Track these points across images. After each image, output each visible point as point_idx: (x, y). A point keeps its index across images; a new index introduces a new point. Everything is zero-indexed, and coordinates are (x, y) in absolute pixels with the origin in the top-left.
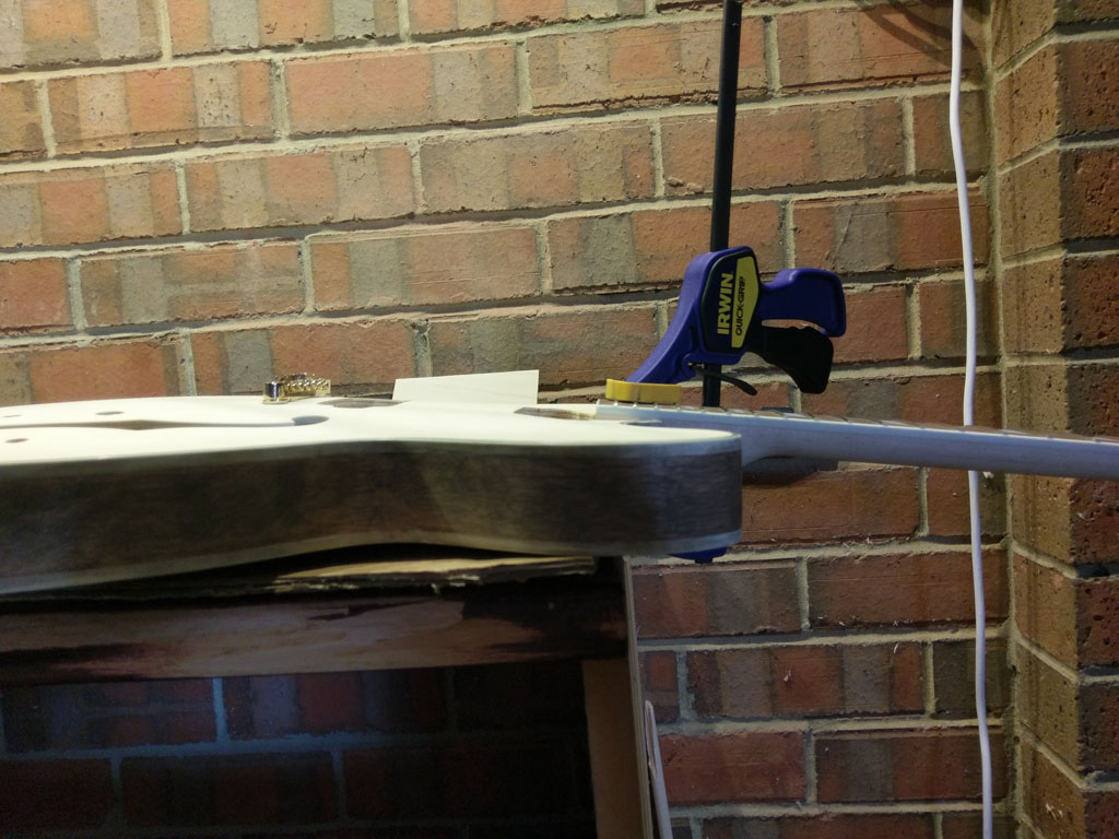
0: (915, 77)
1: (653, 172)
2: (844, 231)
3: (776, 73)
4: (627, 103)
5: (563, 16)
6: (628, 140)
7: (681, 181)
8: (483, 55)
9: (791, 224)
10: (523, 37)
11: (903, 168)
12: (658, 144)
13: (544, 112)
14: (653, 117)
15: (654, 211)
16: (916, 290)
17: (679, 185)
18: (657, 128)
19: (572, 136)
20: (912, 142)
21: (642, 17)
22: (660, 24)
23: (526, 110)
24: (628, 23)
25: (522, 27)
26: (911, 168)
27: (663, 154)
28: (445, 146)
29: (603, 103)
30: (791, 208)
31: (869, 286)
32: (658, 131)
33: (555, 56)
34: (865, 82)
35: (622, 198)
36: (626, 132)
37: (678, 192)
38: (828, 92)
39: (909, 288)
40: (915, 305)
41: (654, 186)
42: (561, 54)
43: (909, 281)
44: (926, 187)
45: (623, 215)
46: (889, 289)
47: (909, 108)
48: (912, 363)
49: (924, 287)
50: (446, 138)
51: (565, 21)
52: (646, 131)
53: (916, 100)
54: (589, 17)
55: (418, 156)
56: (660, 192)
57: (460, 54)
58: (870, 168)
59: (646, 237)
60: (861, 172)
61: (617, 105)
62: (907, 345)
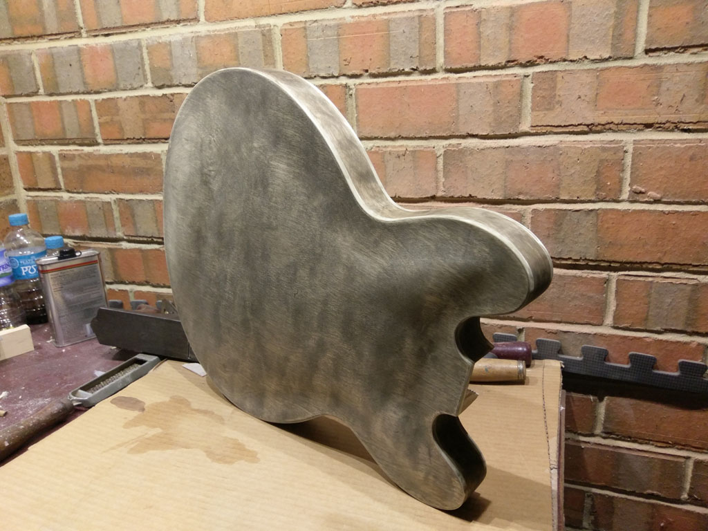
1: (621, 181)
4: (607, 127)
5: (564, 56)
6: (605, 155)
7: (643, 190)
8: (497, 85)
10: (530, 71)
12: (628, 160)
13: (539, 130)
14: (628, 139)
15: (618, 211)
17: (641, 192)
18: (630, 148)
19: (559, 149)
21: (631, 58)
22: (646, 65)
23: (525, 127)
24: (618, 63)
25: (530, 64)
27: (632, 169)
28: (462, 152)
29: (588, 126)
32: (631, 150)
33: (554, 88)
35: (593, 198)
36: (604, 149)
37: (639, 198)
41: (620, 191)
42: (559, 86)
45: (592, 210)
50: (463, 145)
51: (565, 60)
52: (620, 150)
54: (586, 57)
55: (442, 157)
56: (625, 196)
57: (480, 84)
59: (608, 228)
61: (599, 128)
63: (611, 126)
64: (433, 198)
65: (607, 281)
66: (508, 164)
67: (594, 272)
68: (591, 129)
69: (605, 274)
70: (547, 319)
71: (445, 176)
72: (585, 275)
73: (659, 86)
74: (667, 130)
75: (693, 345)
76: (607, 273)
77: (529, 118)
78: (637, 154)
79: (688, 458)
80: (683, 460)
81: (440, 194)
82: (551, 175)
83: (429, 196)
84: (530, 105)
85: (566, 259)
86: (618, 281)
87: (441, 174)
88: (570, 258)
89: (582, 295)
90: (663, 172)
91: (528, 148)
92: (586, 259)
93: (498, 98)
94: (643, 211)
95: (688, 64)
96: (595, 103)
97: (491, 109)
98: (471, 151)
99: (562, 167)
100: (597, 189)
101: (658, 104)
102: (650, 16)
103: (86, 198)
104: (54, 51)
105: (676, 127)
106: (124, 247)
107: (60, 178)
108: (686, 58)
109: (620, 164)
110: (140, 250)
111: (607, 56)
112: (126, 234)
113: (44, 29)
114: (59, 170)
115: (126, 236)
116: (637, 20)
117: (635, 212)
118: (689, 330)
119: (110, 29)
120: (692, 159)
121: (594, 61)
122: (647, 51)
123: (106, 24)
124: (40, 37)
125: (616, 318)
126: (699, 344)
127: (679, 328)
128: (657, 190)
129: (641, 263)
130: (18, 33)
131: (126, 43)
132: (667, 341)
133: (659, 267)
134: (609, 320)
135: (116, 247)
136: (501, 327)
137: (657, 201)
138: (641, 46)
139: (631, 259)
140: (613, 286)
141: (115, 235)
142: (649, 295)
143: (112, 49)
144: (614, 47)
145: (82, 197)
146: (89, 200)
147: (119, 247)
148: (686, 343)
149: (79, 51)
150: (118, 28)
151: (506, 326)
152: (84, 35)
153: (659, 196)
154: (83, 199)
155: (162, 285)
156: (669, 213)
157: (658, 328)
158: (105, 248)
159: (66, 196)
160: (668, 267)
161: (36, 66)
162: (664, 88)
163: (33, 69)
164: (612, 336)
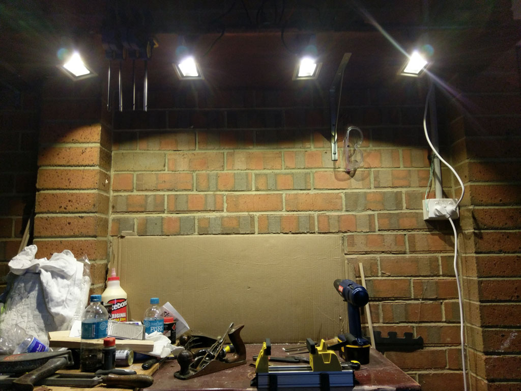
0: (441, 251)
1: (378, 269)
2: (425, 288)
3: (408, 248)
5: (356, 230)
6: (372, 261)
7: (385, 272)
9: (412, 285)
10: (345, 234)
11: (439, 273)
12: (379, 263)
13: (350, 253)
14: (378, 256)
15: (378, 280)
16: (443, 303)
18: (379, 259)
19: (357, 259)
20: (441, 267)
21: (375, 232)
22: (379, 234)
23: (346, 252)
24: (371, 233)
25: (346, 232)
26: (441, 273)
27: (380, 266)
30: (412, 281)
31: (431, 302)
32: (379, 260)
33: (354, 240)
34: (429, 252)
35: (370, 276)
36: (371, 259)
37: (384, 275)
38: (420, 253)
39: (442, 303)
40: (443, 307)
41: (378, 273)
43: (441, 301)
44: (445, 278)
45: (370, 280)
46: (437, 303)
47: (440, 259)
48: (443, 322)
49: (445, 303)
51: (356, 232)
52: (376, 259)
53: (441, 257)
54: (362, 231)
56: (380, 275)
58: (431, 273)
59: (376, 286)
60: (429, 273)
61: (369, 253)
62: (441, 317)
63: (372, 252)
65: (378, 305)
67: (374, 302)
68: (366, 253)
69: (377, 303)
73: (384, 240)
74: (388, 253)
75: (409, 327)
77: (347, 249)
78: (381, 261)
79: (416, 374)
80: (414, 375)
84: (347, 245)
86: (382, 305)
90: (389, 267)
92: (371, 298)
94: (386, 280)
95: (391, 235)
96: (366, 245)
100: (371, 273)
101: (384, 245)
102: (378, 221)
104: (148, 218)
105: (391, 253)
108: (389, 233)
109: (376, 264)
111: (368, 231)
113: (146, 209)
116: (374, 221)
117: (384, 280)
118: (407, 321)
119: (179, 211)
120: (397, 262)
121: (364, 232)
122: (379, 230)
123: (179, 209)
124: (142, 212)
125: (384, 319)
126: (411, 326)
127: (404, 321)
128: (389, 272)
129: (388, 298)
130: (130, 209)
131: (188, 217)
132: (401, 326)
133: (393, 299)
134: (381, 321)
137: (389, 276)
138: (377, 229)
139: (385, 297)
140: (381, 307)
142: (392, 310)
143: (180, 219)
144: (370, 229)
148: (407, 326)
149: (162, 218)
150: (185, 211)
152: (166, 212)
153: (389, 274)
156: (394, 280)
157: (397, 322)
160: (397, 299)
161: (136, 223)
162: (386, 240)
163: (134, 224)
164: (383, 326)
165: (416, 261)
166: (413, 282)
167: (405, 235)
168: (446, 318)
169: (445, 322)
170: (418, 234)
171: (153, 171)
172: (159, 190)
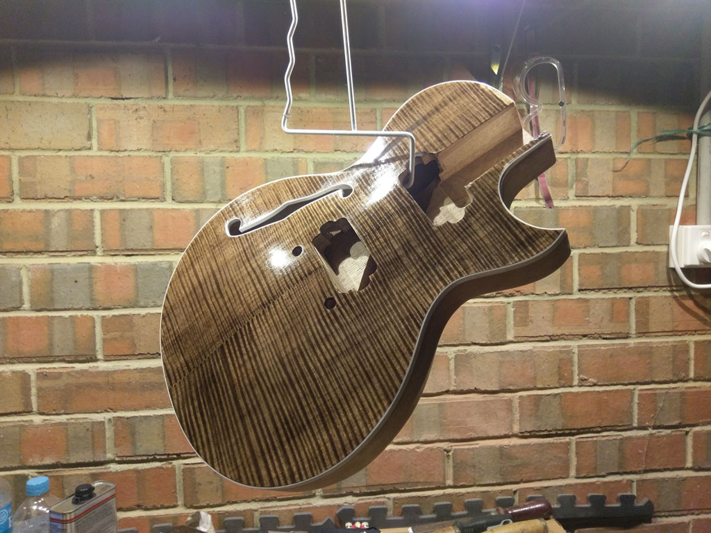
63: (564, 336)
64: (447, 392)
65: (568, 444)
66: (501, 363)
67: (561, 438)
68: (552, 338)
69: (567, 439)
70: (533, 479)
71: (456, 374)
72: (555, 441)
73: (588, 311)
74: (594, 338)
75: (625, 482)
76: (569, 437)
77: (512, 331)
78: (581, 355)
81: (452, 388)
82: (529, 371)
83: (444, 390)
84: (512, 323)
85: (543, 431)
86: (577, 443)
87: (452, 373)
88: (546, 430)
89: (555, 457)
90: (596, 366)
91: (514, 352)
92: (556, 430)
93: (492, 318)
94: (588, 392)
95: (603, 299)
96: (553, 322)
97: (487, 325)
98: (475, 355)
99: (536, 365)
100: (560, 379)
101: (589, 322)
102: (579, 270)
103: (68, 419)
104: (55, 267)
105: (600, 337)
106: (113, 471)
107: (34, 399)
108: (600, 295)
109: (571, 361)
110: (136, 471)
111: (558, 292)
112: (119, 455)
113: (47, 245)
114: (34, 391)
115: (118, 457)
116: (572, 271)
117: (583, 393)
118: (621, 471)
119: (132, 250)
120: (611, 356)
121: (550, 295)
122: (580, 290)
123: (132, 246)
124: (40, 252)
125: (578, 470)
126: (628, 480)
127: (616, 471)
128: (593, 377)
129: (590, 428)
130: (8, 247)
131: (155, 264)
132: (609, 482)
133: (600, 429)
134: (573, 473)
135: (102, 471)
136: (502, 492)
137: (595, 385)
138: (576, 286)
139: (584, 426)
140: (573, 447)
141: (104, 457)
142: (596, 451)
143: (136, 269)
144: (562, 287)
145: (63, 418)
146: (73, 421)
147: (105, 471)
148: (621, 481)
149: (91, 268)
150: (146, 250)
151: (505, 490)
152: (99, 253)
153: (595, 381)
154: (65, 421)
155: (159, 506)
156: (604, 392)
157: (603, 473)
158: (85, 475)
159: (37, 419)
160: (605, 429)
161: (25, 280)
162: (591, 313)
163: (21, 283)
164: (576, 484)
165: (647, 352)
166: (639, 395)
167: (630, 298)
168: (694, 462)
169: (691, 469)
170: (656, 297)
171: (60, 150)
172: (80, 199)
